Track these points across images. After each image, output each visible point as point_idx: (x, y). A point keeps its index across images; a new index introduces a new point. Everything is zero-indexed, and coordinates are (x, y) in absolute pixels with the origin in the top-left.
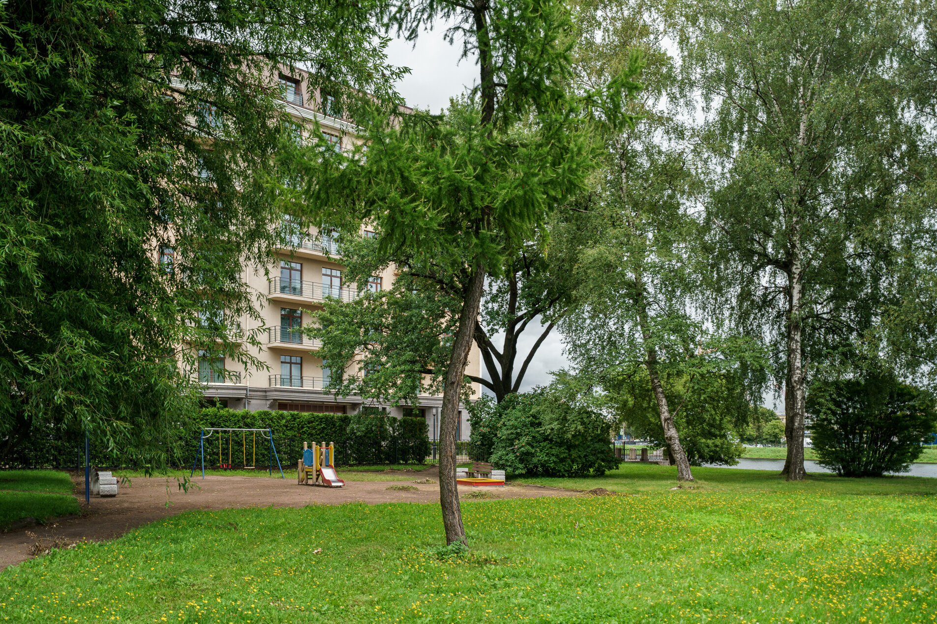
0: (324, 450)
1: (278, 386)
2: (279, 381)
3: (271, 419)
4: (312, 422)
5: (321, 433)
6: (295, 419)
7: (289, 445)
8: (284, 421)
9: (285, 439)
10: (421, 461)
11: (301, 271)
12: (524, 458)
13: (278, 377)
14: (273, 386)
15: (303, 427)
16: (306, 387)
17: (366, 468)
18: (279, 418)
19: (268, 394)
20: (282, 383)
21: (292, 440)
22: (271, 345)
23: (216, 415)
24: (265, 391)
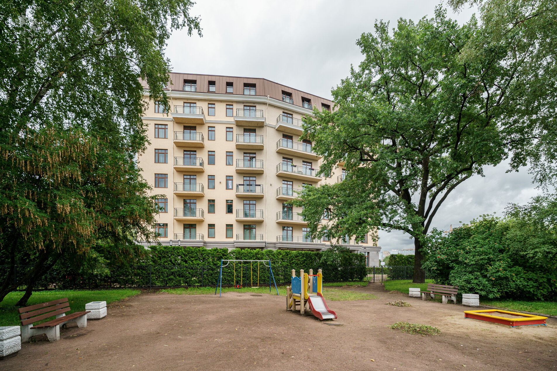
0: (311, 278)
1: (281, 241)
2: (281, 238)
3: (273, 255)
4: (298, 256)
5: (303, 263)
6: (288, 255)
7: (284, 271)
8: (281, 256)
9: (281, 267)
10: (361, 279)
11: (292, 185)
12: (499, 281)
13: (281, 236)
14: (279, 241)
15: (292, 260)
16: (295, 241)
17: (331, 284)
18: (278, 254)
19: (276, 245)
20: (283, 239)
21: (286, 267)
22: (277, 221)
23: (239, 253)
24: (275, 244)
